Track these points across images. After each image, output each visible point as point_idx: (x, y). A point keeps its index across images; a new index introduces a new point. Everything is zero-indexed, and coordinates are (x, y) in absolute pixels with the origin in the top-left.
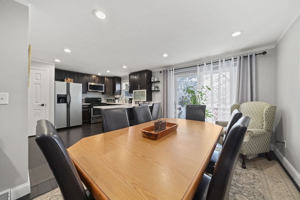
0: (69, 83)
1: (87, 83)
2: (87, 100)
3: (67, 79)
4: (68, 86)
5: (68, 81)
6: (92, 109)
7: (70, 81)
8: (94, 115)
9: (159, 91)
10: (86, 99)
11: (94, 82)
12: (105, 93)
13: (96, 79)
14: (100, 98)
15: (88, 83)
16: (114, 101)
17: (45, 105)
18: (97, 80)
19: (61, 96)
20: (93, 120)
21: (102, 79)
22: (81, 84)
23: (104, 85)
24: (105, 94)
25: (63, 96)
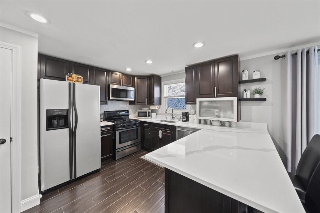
0: (74, 84)
1: (107, 85)
2: (108, 116)
3: (71, 77)
4: (72, 89)
5: (72, 81)
6: (117, 133)
7: (77, 81)
8: (120, 143)
9: (265, 100)
10: (106, 112)
11: (120, 83)
12: (136, 101)
13: (123, 79)
14: (127, 111)
15: (109, 86)
16: (150, 115)
17: (8, 140)
18: (124, 81)
19: (57, 113)
20: (120, 153)
21: (130, 79)
22: (99, 86)
23: (133, 89)
24: (135, 104)
25: (60, 113)
